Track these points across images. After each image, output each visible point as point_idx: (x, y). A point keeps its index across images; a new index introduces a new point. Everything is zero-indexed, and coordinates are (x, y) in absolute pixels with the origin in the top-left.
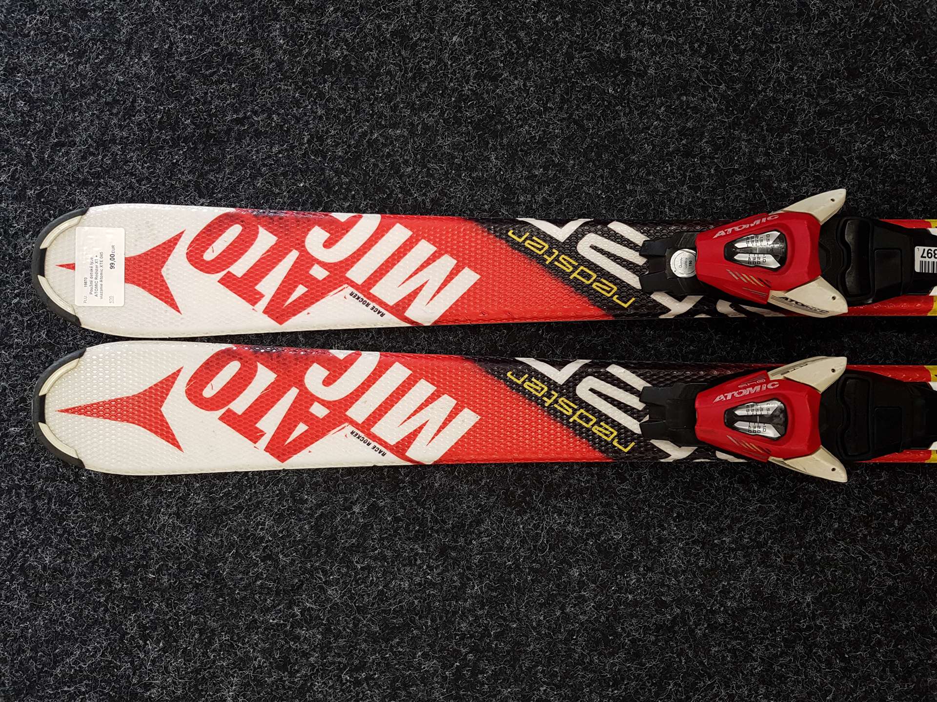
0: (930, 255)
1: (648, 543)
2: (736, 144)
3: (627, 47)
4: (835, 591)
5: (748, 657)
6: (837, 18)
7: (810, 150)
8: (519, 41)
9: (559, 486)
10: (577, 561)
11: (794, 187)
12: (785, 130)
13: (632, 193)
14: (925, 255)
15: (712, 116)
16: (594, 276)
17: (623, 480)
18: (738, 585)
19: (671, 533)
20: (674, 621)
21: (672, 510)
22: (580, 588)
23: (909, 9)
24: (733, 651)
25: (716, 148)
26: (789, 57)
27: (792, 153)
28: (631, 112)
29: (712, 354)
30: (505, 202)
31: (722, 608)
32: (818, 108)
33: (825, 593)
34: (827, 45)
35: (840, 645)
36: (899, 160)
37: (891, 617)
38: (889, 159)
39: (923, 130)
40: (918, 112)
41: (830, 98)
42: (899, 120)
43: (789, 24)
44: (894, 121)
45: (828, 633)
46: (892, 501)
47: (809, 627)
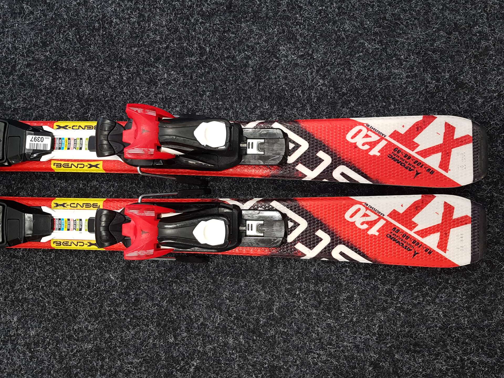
0: (35, 140)
4: (28, 316)
6: (38, 15)
7: (23, 84)
11: (14, 104)
14: (33, 140)
23: (72, 11)
32: (27, 63)
34: (32, 29)
35: (30, 344)
36: (64, 90)
37: (55, 330)
38: (59, 89)
39: (77, 74)
40: (74, 65)
41: (32, 57)
42: (65, 69)
43: (15, 18)
44: (62, 69)
45: (24, 338)
46: (56, 269)
47: (14, 334)
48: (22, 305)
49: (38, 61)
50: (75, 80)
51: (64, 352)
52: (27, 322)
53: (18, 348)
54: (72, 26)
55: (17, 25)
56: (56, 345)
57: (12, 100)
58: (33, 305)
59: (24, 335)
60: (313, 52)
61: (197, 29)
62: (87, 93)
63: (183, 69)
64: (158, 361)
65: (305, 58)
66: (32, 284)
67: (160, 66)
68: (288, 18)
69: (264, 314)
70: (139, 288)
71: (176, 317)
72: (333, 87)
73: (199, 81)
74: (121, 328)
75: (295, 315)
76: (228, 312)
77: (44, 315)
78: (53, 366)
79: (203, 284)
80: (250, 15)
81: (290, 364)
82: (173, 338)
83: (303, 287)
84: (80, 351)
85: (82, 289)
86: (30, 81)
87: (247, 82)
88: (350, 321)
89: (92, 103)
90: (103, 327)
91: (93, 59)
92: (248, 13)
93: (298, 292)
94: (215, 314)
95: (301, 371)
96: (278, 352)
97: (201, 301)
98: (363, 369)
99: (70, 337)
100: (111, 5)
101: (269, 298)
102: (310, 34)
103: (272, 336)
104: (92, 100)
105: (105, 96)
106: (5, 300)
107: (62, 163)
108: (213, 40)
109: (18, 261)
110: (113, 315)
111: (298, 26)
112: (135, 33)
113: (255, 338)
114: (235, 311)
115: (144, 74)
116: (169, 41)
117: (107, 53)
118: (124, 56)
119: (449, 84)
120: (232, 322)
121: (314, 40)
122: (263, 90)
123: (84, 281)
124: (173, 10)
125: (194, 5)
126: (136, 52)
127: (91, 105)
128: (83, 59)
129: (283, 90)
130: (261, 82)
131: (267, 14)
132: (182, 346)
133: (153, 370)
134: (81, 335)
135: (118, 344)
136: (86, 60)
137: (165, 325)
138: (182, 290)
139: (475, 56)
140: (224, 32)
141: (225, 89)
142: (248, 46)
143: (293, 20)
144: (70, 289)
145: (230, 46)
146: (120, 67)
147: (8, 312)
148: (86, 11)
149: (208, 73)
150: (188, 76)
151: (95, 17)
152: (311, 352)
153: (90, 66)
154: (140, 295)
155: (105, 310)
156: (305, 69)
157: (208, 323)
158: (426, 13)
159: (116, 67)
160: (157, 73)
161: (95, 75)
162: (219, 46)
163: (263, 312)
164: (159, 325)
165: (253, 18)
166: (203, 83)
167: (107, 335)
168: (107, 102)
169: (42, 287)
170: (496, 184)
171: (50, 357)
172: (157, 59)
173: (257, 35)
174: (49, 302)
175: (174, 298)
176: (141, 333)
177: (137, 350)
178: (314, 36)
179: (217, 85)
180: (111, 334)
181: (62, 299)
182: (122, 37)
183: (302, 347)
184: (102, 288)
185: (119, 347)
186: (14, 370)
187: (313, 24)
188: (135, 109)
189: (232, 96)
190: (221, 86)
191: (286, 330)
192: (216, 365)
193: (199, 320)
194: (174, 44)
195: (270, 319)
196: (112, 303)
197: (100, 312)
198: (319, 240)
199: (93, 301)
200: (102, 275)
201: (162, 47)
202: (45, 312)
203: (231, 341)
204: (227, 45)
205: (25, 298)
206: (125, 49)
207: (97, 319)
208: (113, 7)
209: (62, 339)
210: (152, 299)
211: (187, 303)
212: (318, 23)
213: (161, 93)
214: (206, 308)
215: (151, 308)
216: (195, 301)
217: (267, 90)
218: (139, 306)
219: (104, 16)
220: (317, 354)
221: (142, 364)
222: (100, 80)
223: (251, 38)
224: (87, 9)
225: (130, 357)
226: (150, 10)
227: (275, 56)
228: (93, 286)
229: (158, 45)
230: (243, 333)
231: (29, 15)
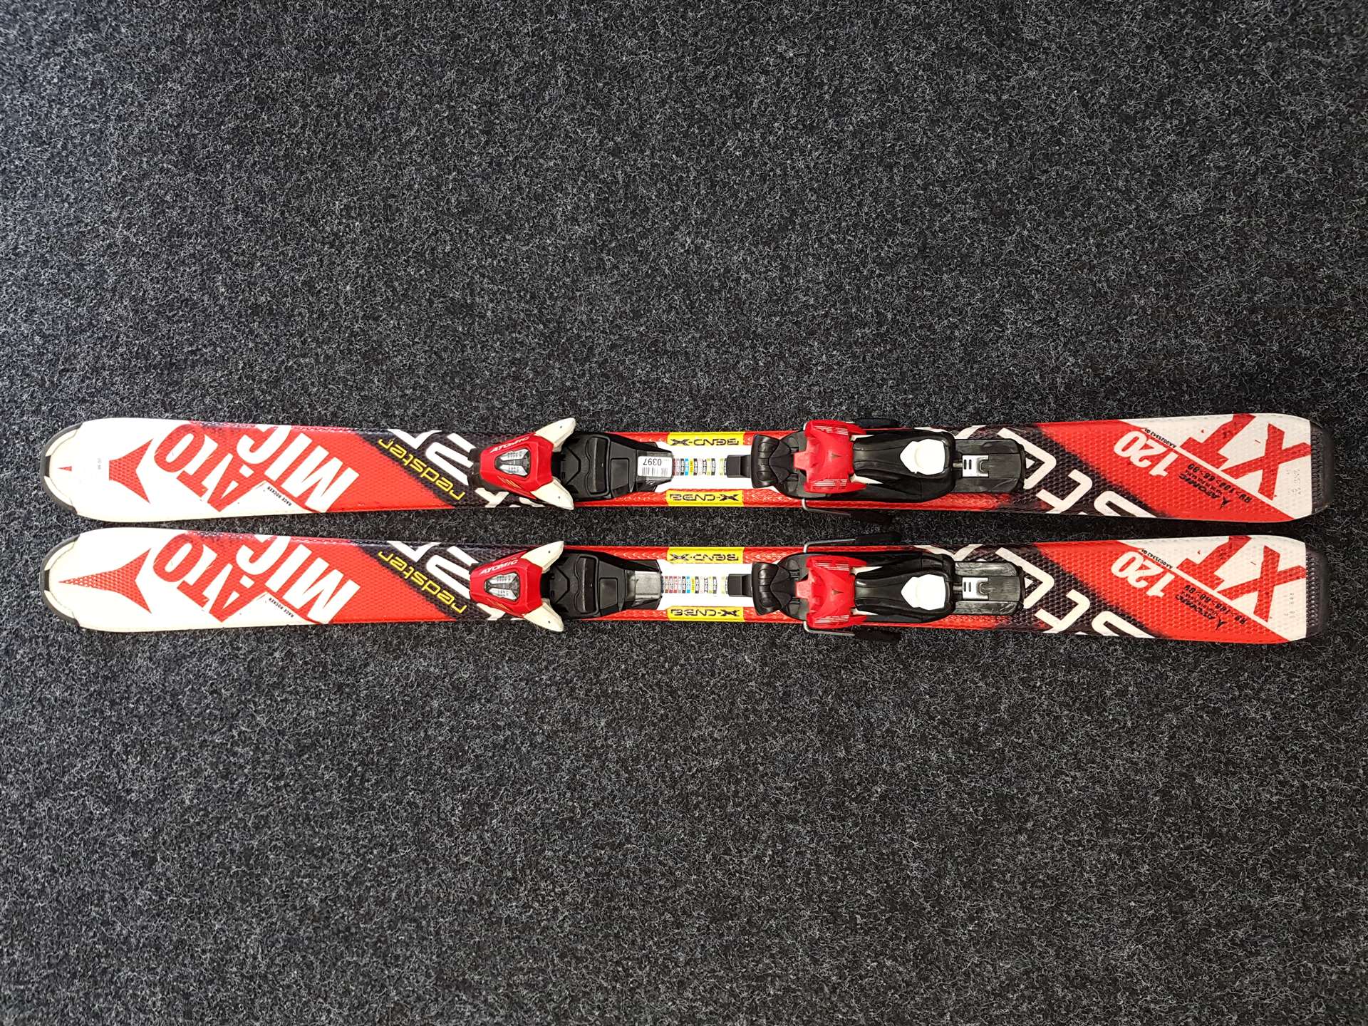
0: (650, 463)
1: (488, 680)
2: (551, 371)
3: (472, 294)
4: (622, 718)
5: (558, 769)
6: (625, 270)
7: (606, 376)
8: (394, 290)
9: (424, 637)
10: (437, 694)
12: (587, 359)
13: (477, 408)
14: (647, 463)
15: (533, 349)
16: (438, 475)
17: (470, 632)
18: (553, 713)
19: (504, 672)
20: (506, 740)
21: (504, 655)
22: (439, 716)
23: (677, 263)
24: (547, 764)
25: (537, 373)
26: (590, 302)
27: (592, 378)
28: (476, 345)
29: (535, 534)
30: (385, 415)
31: (541, 731)
32: (610, 343)
33: (614, 719)
34: (617, 292)
35: (625, 761)
36: (669, 383)
37: (663, 739)
38: (662, 382)
39: (687, 359)
40: (684, 345)
41: (619, 335)
42: (669, 352)
43: (589, 276)
44: (666, 352)
45: (616, 751)
46: (663, 648)
47: (602, 745)
48: (613, 702)
49: (627, 339)
50: (685, 367)
51: (678, 771)
52: (621, 727)
53: (608, 766)
54: (678, 287)
55: (593, 286)
56: (666, 761)
58: (630, 702)
59: (617, 747)
60: (1057, 316)
61: (872, 285)
62: (705, 387)
63: (850, 347)
64: (822, 786)
65: (1045, 325)
66: (626, 670)
67: (816, 343)
68: (1016, 264)
69: (986, 717)
70: (789, 677)
71: (847, 720)
72: (1091, 367)
73: (877, 364)
74: (763, 735)
75: (1034, 718)
76: (928, 713)
77: (647, 717)
78: (661, 794)
79: (888, 671)
80: (956, 260)
81: (1028, 791)
82: (844, 752)
83: (1047, 676)
84: (702, 770)
85: (702, 678)
86: (617, 371)
87: (953, 364)
88: (1124, 727)
89: (712, 402)
90: (736, 733)
91: (712, 336)
92: (953, 257)
93: (1038, 684)
94: (908, 716)
95: (1047, 802)
96: (1008, 773)
97: (885, 696)
98: (1145, 799)
99: (686, 749)
101: (993, 693)
102: (1052, 288)
103: (998, 750)
104: (712, 397)
105: (732, 391)
106: (586, 695)
107: (683, 494)
108: (897, 302)
109: (605, 637)
110: (751, 716)
111: (1034, 276)
112: (776, 295)
113: (971, 752)
114: (939, 713)
115: (791, 356)
116: (829, 305)
117: (733, 326)
118: (759, 330)
119: (1279, 360)
120: (935, 727)
121: (1059, 296)
122: (977, 375)
123: (707, 666)
124: (835, 257)
126: (779, 325)
127: (711, 404)
128: (698, 335)
129: (1010, 374)
130: (975, 362)
131: (982, 259)
132: (858, 763)
133: (814, 798)
134: (702, 745)
135: (760, 760)
136: (701, 337)
137: (832, 732)
138: (856, 680)
139: (1322, 316)
140: (915, 288)
141: (918, 374)
142: (954, 309)
143: (1024, 266)
144: (685, 678)
145: (925, 310)
146: (753, 347)
147: (591, 712)
148: (699, 263)
149: (890, 351)
150: (858, 357)
151: (714, 271)
152: (1062, 774)
153: (708, 346)
154: (791, 686)
155: (738, 709)
156: (1045, 342)
157: (898, 730)
158: (1241, 250)
159: (748, 348)
160: (811, 354)
161: (715, 360)
162: (908, 311)
163: (983, 714)
164: (821, 731)
165: (960, 266)
166: (882, 367)
167: (743, 747)
168: (734, 400)
169: (643, 675)
170: (1357, 514)
171: (657, 780)
172: (811, 333)
173: (967, 291)
174: (653, 698)
175: (844, 691)
176: (794, 744)
177: (789, 769)
178: (1058, 291)
179: (905, 369)
180: (749, 745)
181: (673, 692)
182: (756, 300)
183: (1046, 766)
184: (734, 676)
185: (762, 764)
186: (603, 799)
187: (1057, 271)
188: (822, 428)
189: (929, 386)
190: (912, 371)
191: (1020, 741)
192: (911, 792)
193: (884, 724)
194: (836, 309)
195: (994, 723)
196: (749, 698)
197: (730, 711)
198: (1072, 605)
199: (719, 696)
200: (733, 658)
201: (818, 315)
202: (647, 712)
203: (934, 756)
204: (919, 308)
205: (617, 692)
206: (760, 320)
207: (726, 721)
208: (741, 255)
209: (675, 752)
210: (810, 693)
211: (863, 699)
212: (1066, 270)
213: (817, 383)
214: (894, 706)
215: (809, 706)
216: (876, 697)
217: (984, 374)
218: (791, 704)
219: (727, 270)
220: (1072, 777)
221: (797, 789)
222: (723, 367)
223: (957, 296)
224: (701, 260)
225: (779, 780)
226: (798, 258)
227: (997, 323)
228: (719, 674)
229: (812, 312)
230: (952, 745)
231: (611, 270)
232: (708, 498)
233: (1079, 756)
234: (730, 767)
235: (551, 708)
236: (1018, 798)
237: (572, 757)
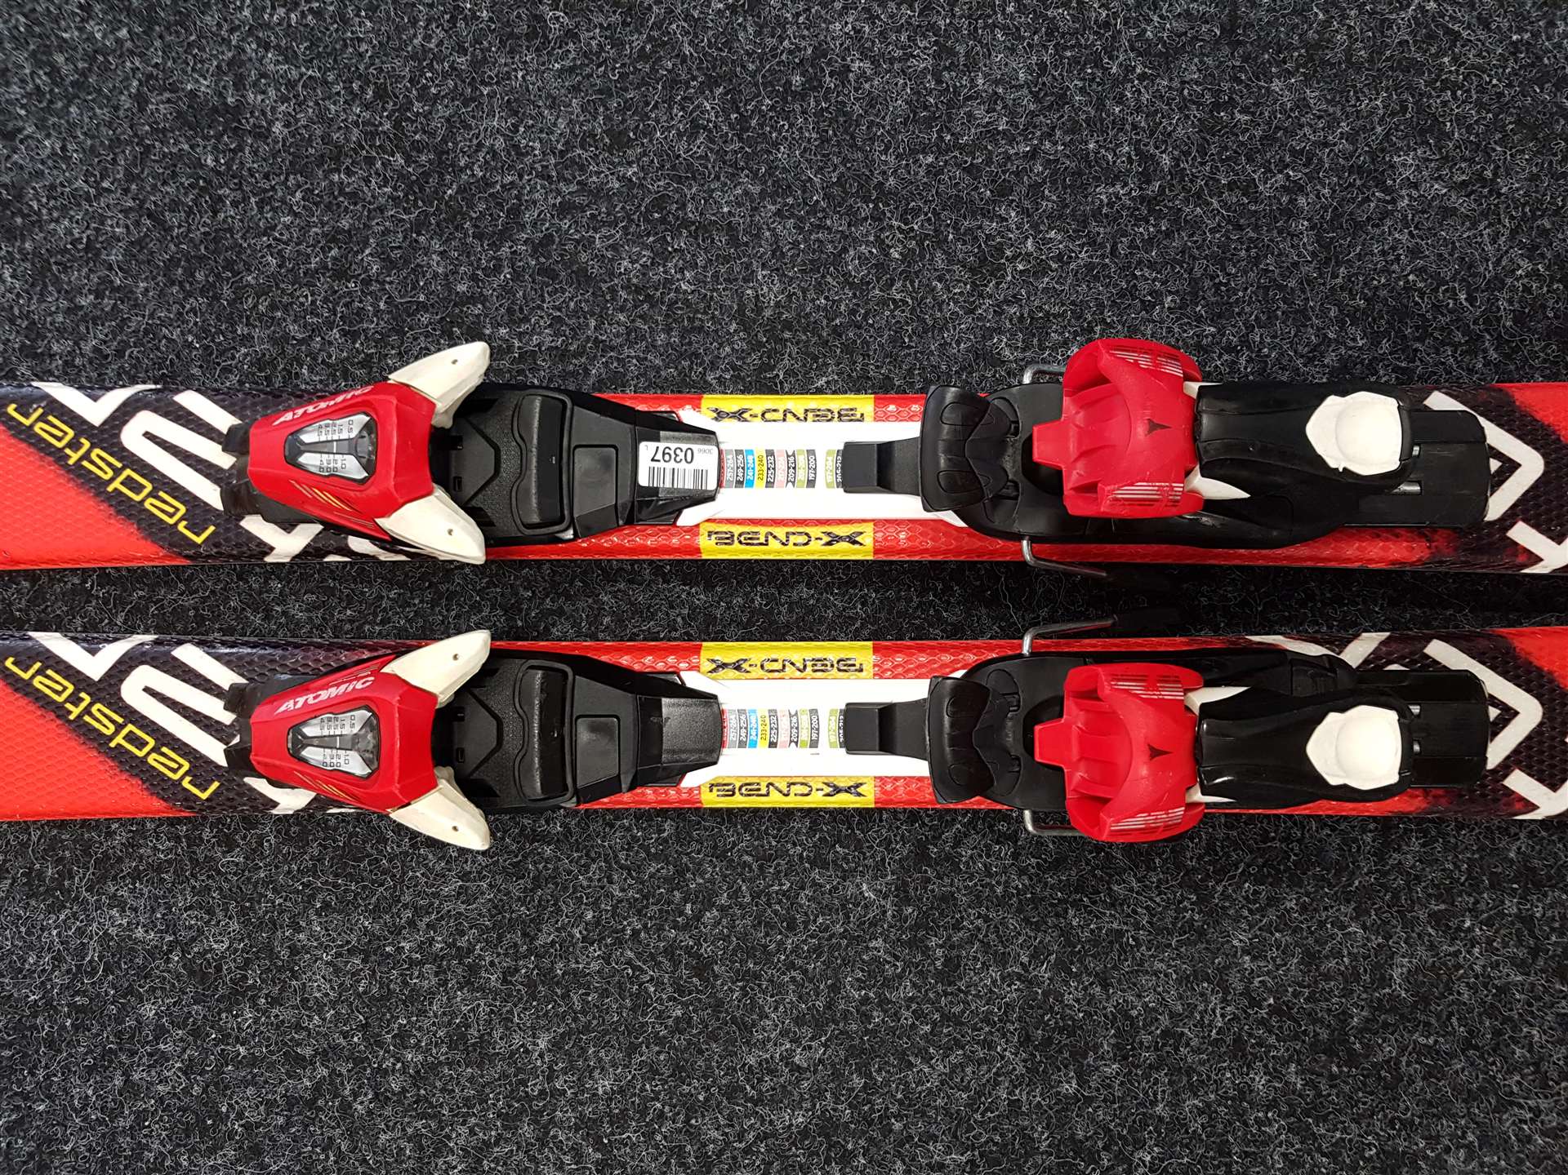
0: (667, 457)
1: (272, 954)
2: (421, 260)
3: (239, 84)
4: (587, 1029)
5: (440, 1149)
6: (594, 43)
7: (549, 273)
8: (54, 72)
9: (120, 860)
10: (153, 990)
11: (520, 335)
12: (505, 235)
13: (246, 339)
14: (659, 456)
15: (381, 209)
16: (149, 487)
17: (230, 845)
18: (426, 1023)
19: (312, 936)
20: (317, 1088)
21: (313, 897)
22: (157, 1038)
23: (711, 33)
24: (416, 1138)
25: (389, 264)
26: (512, 108)
27: (517, 276)
28: (246, 199)
29: (383, 622)
30: (27, 352)
31: (399, 1065)
32: (559, 199)
33: (569, 1033)
34: (575, 89)
35: (596, 1122)
36: (693, 292)
37: (680, 1072)
38: (677, 290)
39: (734, 241)
40: (726, 210)
41: (579, 183)
42: (693, 223)
43: (512, 52)
44: (686, 223)
45: (574, 1103)
46: (681, 872)
47: (542, 1092)
48: (566, 996)
49: (598, 193)
50: (727, 259)
51: (714, 1141)
52: (584, 1050)
53: (555, 1137)
54: (711, 83)
55: (520, 74)
56: (687, 1121)
57: (512, 323)
58: (605, 993)
59: (575, 1094)
60: (1495, 174)
61: (1129, 95)
62: (772, 303)
63: (1085, 223)
64: (1027, 1155)
65: (1473, 192)
66: (597, 923)
67: (1013, 214)
68: (1417, 68)
69: (1364, 996)
70: (957, 927)
71: (1081, 1015)
73: (1140, 262)
74: (902, 1056)
75: (1459, 993)
76: (1246, 993)
77: (643, 1025)
79: (1165, 908)
80: (1296, 54)
81: (1447, 1142)
82: (1074, 1082)
83: (1482, 906)
84: (766, 1136)
85: (767, 934)
86: (574, 261)
87: (1295, 264)
89: (787, 335)
90: (842, 1054)
91: (789, 190)
92: (1290, 47)
93: (1468, 924)
94: (1207, 1002)
96: (1407, 1109)
97: (1162, 961)
99: (732, 1093)
100: (841, 15)
101: (1378, 945)
102: (1485, 118)
103: (1388, 1062)
104: (788, 325)
105: (831, 313)
106: (505, 981)
107: (737, 530)
108: (1180, 133)
109: (548, 851)
110: (875, 1014)
111: (1449, 93)
112: (926, 108)
113: (1335, 1069)
114: (1270, 991)
115: (958, 240)
116: (1038, 133)
117: (834, 171)
118: (891, 181)
120: (1262, 1022)
121: (1498, 136)
122: (1344, 289)
123: (778, 907)
124: (1050, 33)
125: (1115, 19)
126: (933, 172)
127: (786, 340)
128: (755, 189)
129: (1409, 288)
130: (1340, 263)
131: (1349, 52)
132: (1103, 1104)
134: (769, 1083)
135: (894, 1109)
136: (763, 194)
137: (1048, 1041)
138: (1100, 929)
140: (1217, 106)
141: (1226, 285)
142: (1294, 153)
143: (1430, 72)
144: (729, 936)
145: (1235, 152)
146: (877, 217)
147: (516, 1020)
148: (758, 33)
149: (1168, 234)
150: (1102, 245)
151: (790, 52)
152: (1512, 1103)
153: (779, 213)
154: (961, 947)
155: (848, 999)
156: (1474, 225)
157: (1186, 1031)
159: (866, 219)
160: (1003, 237)
161: (795, 244)
162: (1203, 152)
163: (1358, 990)
164: (1026, 1040)
165: (1304, 66)
166: (1152, 266)
167: (858, 1082)
168: (837, 332)
169: (635, 933)
171: (667, 1163)
172: (1002, 192)
173: (1320, 117)
174: (659, 984)
175: (1073, 953)
176: (969, 1070)
177: (959, 1122)
178: (1497, 125)
179: (1198, 272)
180: (870, 1077)
181: (702, 968)
182: (883, 118)
183: (1481, 1089)
184: (837, 928)
185: (898, 1117)
187: (1494, 86)
189: (1247, 309)
190: (1213, 277)
191: (1431, 1041)
192: (1214, 1158)
193: (1157, 1020)
194: (1055, 144)
195: (1381, 1008)
196: (871, 975)
197: (829, 1006)
199: (805, 972)
200: (836, 888)
201: (1017, 154)
202: (644, 1014)
203: (1260, 1081)
204: (1226, 148)
205: (575, 972)
206: (891, 159)
207: (819, 1027)
208: (850, 20)
209: (707, 1099)
210: (1002, 960)
211: (1115, 967)
212: (1511, 85)
213: (1016, 299)
214: (1179, 981)
215: (1000, 988)
216: (1142, 963)
218: (962, 985)
219: (820, 52)
220: (1530, 1109)
222: (812, 261)
223: (1301, 126)
224: (761, 27)
225: (936, 1148)
226: (973, 34)
227: (1381, 185)
228: (806, 923)
229: (1004, 147)
230: (1295, 1057)
231: (562, 43)
232: (793, 539)
233: (1544, 1066)
234: (828, 1127)
235: (422, 1013)
236: (1426, 1158)
237: (473, 1120)
